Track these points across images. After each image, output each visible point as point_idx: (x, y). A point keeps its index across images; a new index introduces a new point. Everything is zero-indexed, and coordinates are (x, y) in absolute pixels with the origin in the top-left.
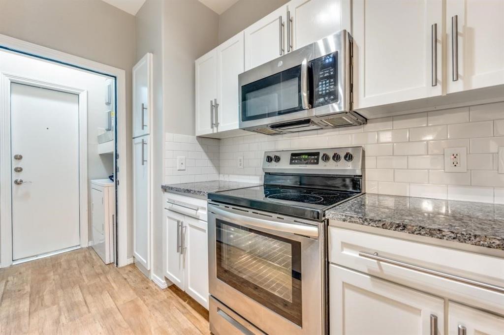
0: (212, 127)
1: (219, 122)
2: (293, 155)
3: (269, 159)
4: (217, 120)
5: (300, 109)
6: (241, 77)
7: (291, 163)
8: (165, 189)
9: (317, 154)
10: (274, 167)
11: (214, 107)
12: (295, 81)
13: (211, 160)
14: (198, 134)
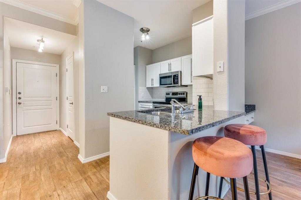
0: (152, 85)
1: (154, 84)
2: (173, 93)
3: (167, 94)
4: (153, 83)
5: (172, 84)
6: (160, 75)
7: (172, 95)
8: (139, 102)
9: (178, 93)
10: (168, 96)
11: (152, 80)
12: (171, 78)
13: (150, 94)
14: (147, 87)
